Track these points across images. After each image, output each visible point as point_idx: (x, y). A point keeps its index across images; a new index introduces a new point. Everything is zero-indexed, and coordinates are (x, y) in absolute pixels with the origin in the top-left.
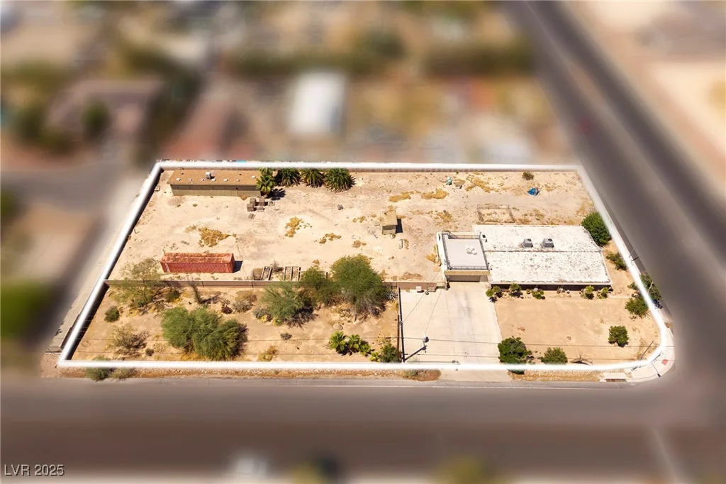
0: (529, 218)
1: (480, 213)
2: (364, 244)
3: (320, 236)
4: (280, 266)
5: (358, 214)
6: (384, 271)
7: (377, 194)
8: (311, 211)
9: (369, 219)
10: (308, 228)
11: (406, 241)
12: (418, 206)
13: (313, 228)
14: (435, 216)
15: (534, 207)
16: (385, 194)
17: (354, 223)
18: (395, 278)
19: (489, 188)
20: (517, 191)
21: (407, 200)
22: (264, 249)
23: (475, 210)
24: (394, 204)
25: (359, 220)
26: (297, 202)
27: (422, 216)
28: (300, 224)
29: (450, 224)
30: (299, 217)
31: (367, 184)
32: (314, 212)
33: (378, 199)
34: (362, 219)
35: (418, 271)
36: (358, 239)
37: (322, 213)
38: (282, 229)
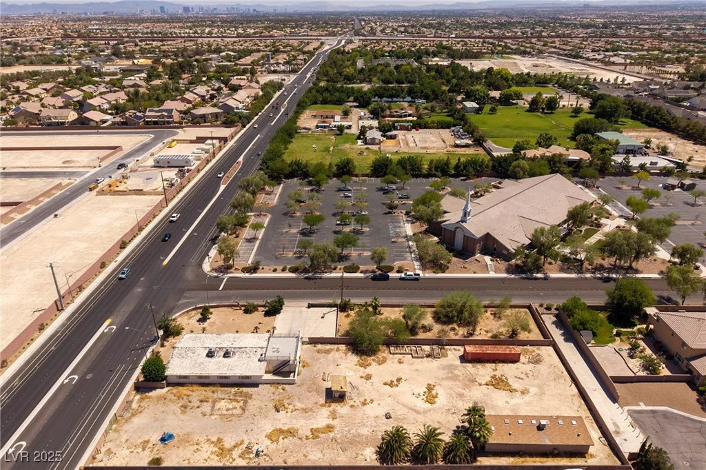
0: (198, 403)
1: (243, 410)
2: (362, 377)
3: (402, 384)
4: (429, 359)
5: (368, 408)
6: (346, 355)
7: (349, 435)
8: (418, 412)
9: (358, 403)
10: (416, 393)
11: (324, 380)
12: (305, 418)
13: (410, 393)
14: (290, 406)
15: (183, 417)
16: (339, 436)
17: (373, 398)
18: (338, 350)
19: (216, 445)
20: (186, 441)
21: (315, 427)
22: (448, 373)
23: (247, 413)
24: (330, 422)
25: (368, 402)
27: (303, 406)
28: (424, 397)
29: (277, 398)
30: (428, 405)
31: (361, 453)
32: (414, 410)
33: (347, 429)
34: (364, 404)
35: (319, 355)
36: (368, 382)
37: (407, 410)
38: (437, 390)
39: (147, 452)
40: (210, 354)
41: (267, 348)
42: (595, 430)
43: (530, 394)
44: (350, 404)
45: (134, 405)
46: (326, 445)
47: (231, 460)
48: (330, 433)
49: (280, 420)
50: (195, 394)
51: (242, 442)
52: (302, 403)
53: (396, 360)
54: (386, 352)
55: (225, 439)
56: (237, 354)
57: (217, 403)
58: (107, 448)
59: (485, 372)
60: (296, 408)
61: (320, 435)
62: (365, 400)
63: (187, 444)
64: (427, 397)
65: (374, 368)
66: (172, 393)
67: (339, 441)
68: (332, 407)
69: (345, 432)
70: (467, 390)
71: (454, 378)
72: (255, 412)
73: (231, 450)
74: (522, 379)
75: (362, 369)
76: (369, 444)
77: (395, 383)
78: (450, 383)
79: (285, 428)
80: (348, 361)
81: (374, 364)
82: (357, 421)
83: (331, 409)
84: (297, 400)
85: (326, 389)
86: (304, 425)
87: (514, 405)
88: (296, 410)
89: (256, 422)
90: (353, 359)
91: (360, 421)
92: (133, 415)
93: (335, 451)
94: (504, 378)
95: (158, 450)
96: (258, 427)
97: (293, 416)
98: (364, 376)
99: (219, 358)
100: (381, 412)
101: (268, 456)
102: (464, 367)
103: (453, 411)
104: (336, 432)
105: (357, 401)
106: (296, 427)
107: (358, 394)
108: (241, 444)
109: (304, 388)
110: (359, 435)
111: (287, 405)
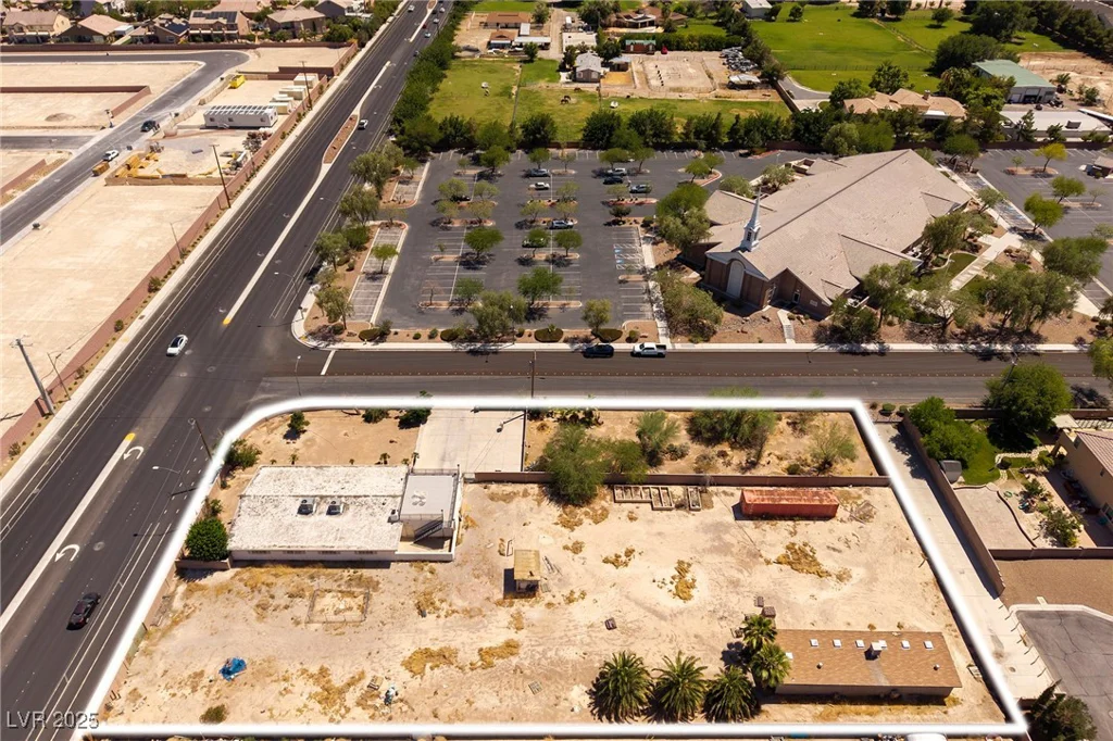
0: (285, 600)
1: (364, 611)
2: (566, 548)
3: (636, 560)
4: (681, 512)
5: (576, 609)
6: (539, 504)
7: (544, 662)
8: (661, 617)
9: (559, 599)
10: (659, 578)
11: (501, 554)
12: (469, 628)
13: (648, 578)
14: (444, 605)
15: (260, 626)
16: (526, 663)
17: (585, 588)
18: (526, 494)
19: (317, 681)
20: (266, 673)
21: (486, 645)
22: (714, 540)
23: (370, 618)
24: (512, 635)
25: (576, 596)
26: (693, 639)
27: (465, 604)
28: (673, 587)
29: (422, 588)
30: (679, 603)
31: (563, 696)
32: (655, 613)
33: (540, 649)
34: (570, 600)
35: (493, 505)
36: (576, 556)
37: (642, 612)
38: (697, 573)
39: (200, 694)
40: (305, 510)
41: (403, 496)
42: (961, 651)
43: (853, 581)
44: (546, 601)
45: (177, 604)
46: (505, 681)
47: (343, 711)
48: (512, 658)
49: (426, 632)
50: (280, 581)
51: (362, 676)
52: (464, 598)
53: (626, 513)
54: (608, 498)
55: (333, 669)
56: (352, 508)
57: (318, 600)
58: (132, 688)
59: (776, 537)
60: (454, 608)
61: (495, 661)
62: (572, 592)
63: (268, 680)
64: (676, 587)
65: (587, 531)
66: (241, 580)
67: (527, 672)
68: (515, 607)
69: (538, 656)
70: (746, 573)
71: (724, 549)
72: (383, 617)
73: (341, 692)
74: (840, 551)
75: (566, 531)
76: (578, 680)
77: (624, 558)
78: (715, 559)
79: (435, 648)
80: (543, 515)
81: (587, 521)
82: (557, 634)
83: (513, 610)
84: (456, 592)
85: (506, 570)
86: (467, 642)
87: (825, 602)
88: (453, 612)
89: (385, 636)
90: (552, 511)
91: (563, 634)
92: (175, 623)
93: (521, 693)
94: (808, 549)
95: (218, 691)
96: (389, 647)
97: (448, 624)
98: (570, 545)
99: (319, 517)
100: (599, 616)
101: (406, 703)
102: (740, 527)
103: (721, 614)
104: (522, 656)
105: (558, 595)
106: (453, 645)
107: (560, 580)
108: (360, 679)
109: (468, 568)
110: (562, 662)
111: (437, 603)
